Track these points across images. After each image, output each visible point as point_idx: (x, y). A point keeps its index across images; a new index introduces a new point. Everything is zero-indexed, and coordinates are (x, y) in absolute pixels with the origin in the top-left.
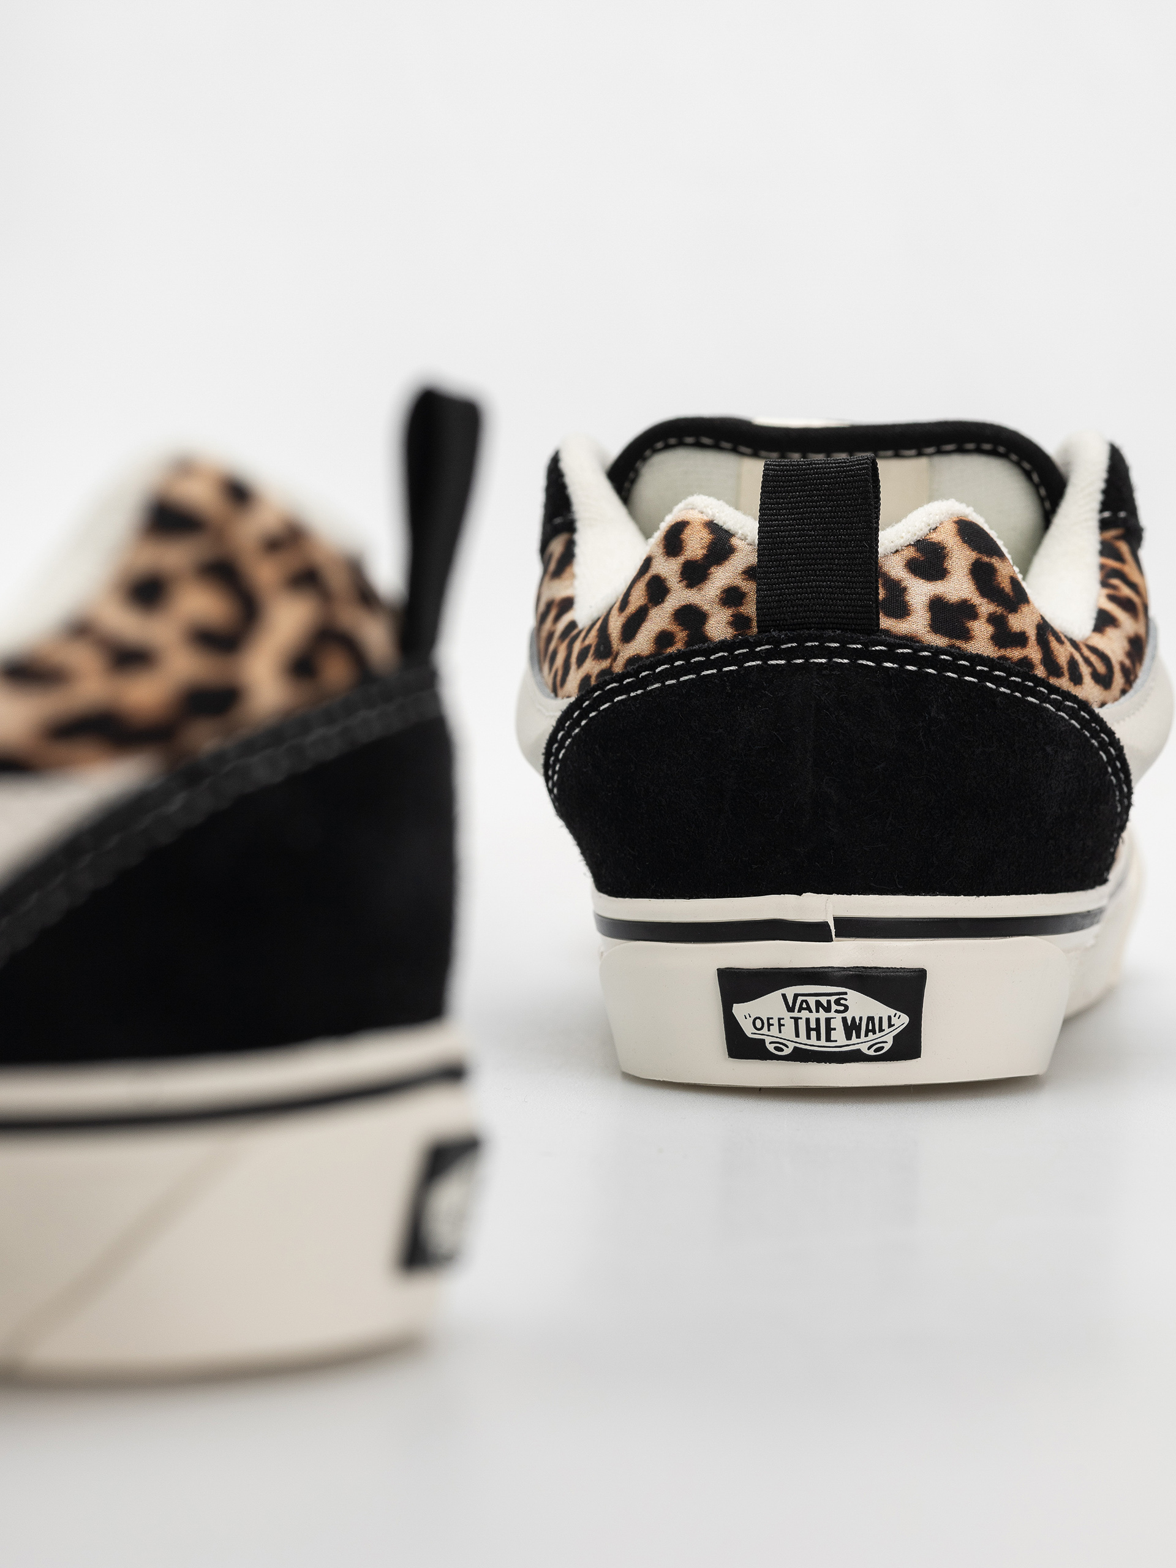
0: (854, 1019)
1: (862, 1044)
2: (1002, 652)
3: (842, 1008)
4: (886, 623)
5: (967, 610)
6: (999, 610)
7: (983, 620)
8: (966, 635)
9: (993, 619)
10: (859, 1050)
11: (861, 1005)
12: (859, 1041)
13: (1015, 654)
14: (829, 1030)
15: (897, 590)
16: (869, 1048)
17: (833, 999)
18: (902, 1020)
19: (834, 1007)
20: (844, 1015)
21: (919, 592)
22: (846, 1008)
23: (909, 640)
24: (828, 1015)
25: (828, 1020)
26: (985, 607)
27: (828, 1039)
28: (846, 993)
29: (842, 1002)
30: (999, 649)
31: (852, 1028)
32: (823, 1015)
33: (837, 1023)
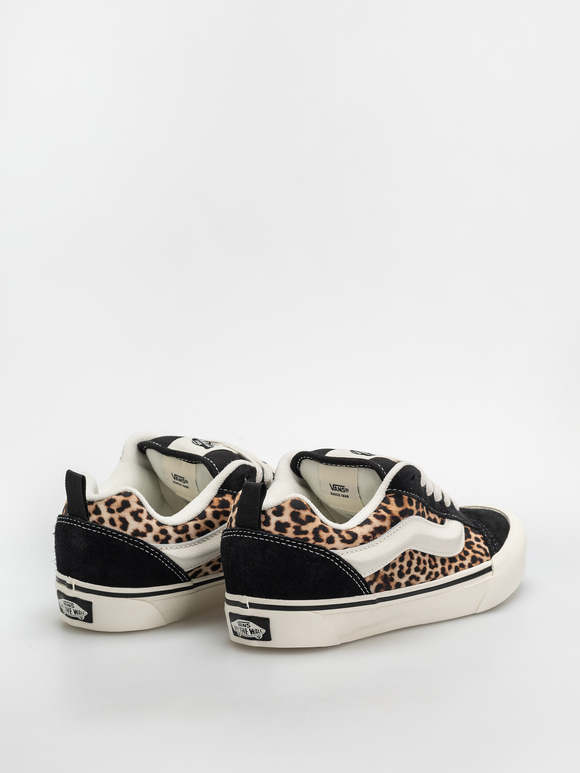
0: (252, 629)
1: (255, 636)
2: (297, 536)
3: (249, 626)
4: (263, 527)
5: (287, 525)
6: (298, 525)
7: (292, 527)
8: (285, 531)
9: (295, 527)
10: (255, 637)
11: (253, 626)
12: (254, 635)
13: (302, 536)
14: (246, 632)
15: (268, 518)
16: (257, 637)
17: (246, 624)
18: (264, 631)
19: (247, 626)
20: (249, 628)
21: (274, 519)
22: (250, 627)
23: (269, 532)
24: (246, 628)
25: (246, 629)
26: (293, 524)
27: (246, 634)
28: (249, 623)
29: (248, 625)
30: (296, 535)
31: (252, 632)
32: (245, 628)
33: (248, 630)
